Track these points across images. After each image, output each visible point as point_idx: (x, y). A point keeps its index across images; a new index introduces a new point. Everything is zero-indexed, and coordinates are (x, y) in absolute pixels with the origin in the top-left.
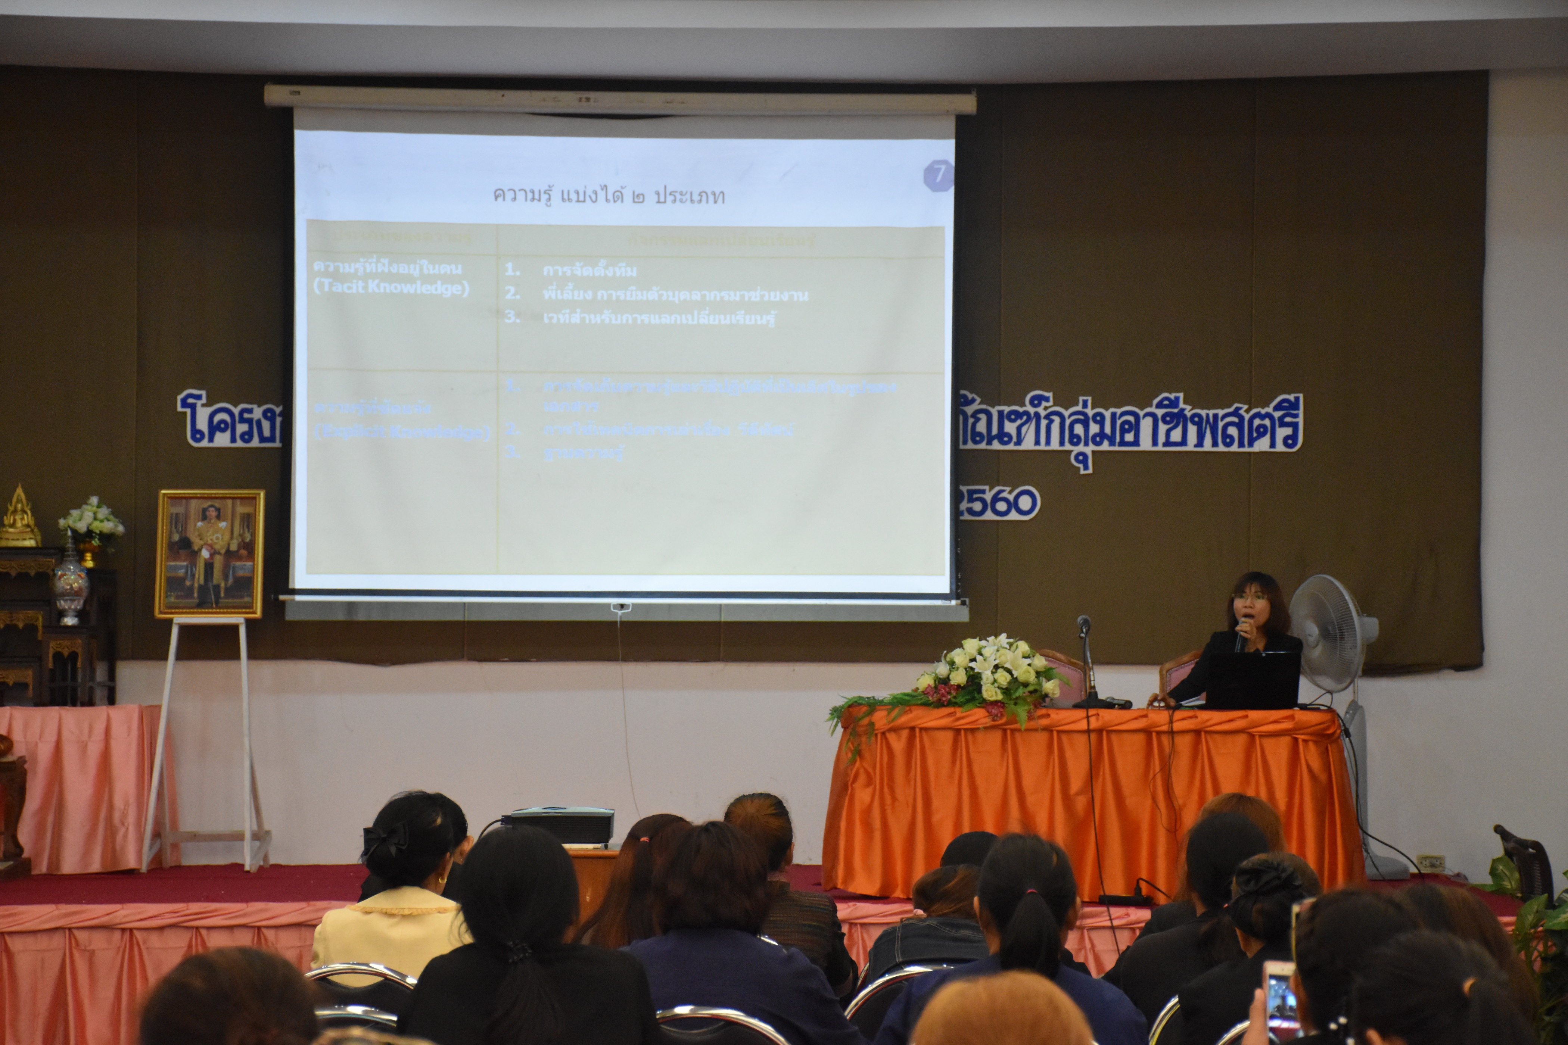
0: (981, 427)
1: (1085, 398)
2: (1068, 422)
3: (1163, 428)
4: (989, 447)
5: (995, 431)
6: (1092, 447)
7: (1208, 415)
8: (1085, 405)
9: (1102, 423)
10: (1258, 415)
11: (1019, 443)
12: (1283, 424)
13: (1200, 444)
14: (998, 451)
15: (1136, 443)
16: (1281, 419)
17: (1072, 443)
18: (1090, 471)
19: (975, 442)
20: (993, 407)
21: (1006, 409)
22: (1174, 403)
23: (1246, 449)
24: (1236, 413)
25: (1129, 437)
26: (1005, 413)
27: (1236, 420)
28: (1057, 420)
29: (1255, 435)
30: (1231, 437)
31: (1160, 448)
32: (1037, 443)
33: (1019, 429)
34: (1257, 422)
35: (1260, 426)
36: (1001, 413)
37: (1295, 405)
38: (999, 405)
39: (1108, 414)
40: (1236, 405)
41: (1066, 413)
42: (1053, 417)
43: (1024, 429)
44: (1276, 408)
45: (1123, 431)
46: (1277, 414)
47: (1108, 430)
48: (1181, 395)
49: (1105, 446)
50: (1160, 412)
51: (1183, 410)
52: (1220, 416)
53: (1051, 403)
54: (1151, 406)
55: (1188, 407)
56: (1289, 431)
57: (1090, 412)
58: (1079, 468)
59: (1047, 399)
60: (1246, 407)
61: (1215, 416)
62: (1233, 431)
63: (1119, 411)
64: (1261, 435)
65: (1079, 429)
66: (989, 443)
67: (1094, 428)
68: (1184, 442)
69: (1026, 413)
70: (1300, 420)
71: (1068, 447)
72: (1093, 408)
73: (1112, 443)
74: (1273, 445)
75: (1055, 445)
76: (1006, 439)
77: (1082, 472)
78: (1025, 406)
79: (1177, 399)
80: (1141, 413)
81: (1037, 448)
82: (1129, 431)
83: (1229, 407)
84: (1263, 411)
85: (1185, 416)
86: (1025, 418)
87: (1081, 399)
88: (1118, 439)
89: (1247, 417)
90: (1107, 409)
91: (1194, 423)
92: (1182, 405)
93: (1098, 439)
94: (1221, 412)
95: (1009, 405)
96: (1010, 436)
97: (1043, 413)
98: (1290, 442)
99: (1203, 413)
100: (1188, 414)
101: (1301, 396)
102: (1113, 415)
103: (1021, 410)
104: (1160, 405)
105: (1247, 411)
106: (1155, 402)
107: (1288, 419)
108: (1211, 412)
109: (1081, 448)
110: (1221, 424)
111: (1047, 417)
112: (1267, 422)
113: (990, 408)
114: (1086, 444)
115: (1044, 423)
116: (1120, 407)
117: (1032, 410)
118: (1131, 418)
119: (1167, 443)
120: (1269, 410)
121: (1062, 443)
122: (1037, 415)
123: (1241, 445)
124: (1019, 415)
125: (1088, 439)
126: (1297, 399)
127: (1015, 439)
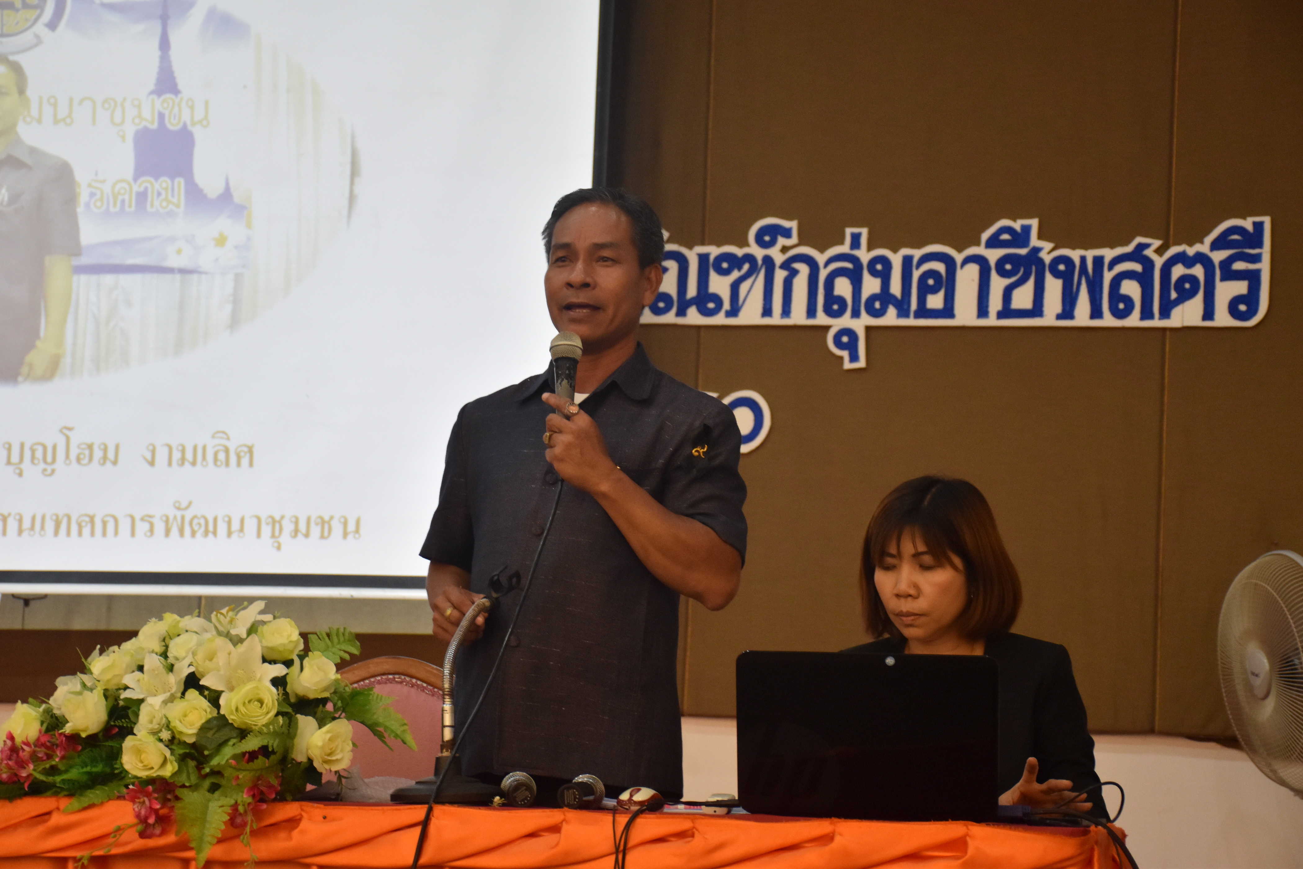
0: (669, 284)
1: (856, 230)
2: (823, 274)
3: (998, 284)
4: (681, 321)
5: (692, 291)
6: (866, 320)
7: (1083, 259)
8: (856, 242)
9: (885, 277)
10: (1181, 258)
11: (734, 311)
12: (1229, 275)
13: (1067, 312)
14: (698, 328)
15: (948, 311)
16: (1226, 264)
17: (829, 312)
18: (862, 363)
19: (657, 311)
20: (690, 247)
21: (714, 251)
22: (1021, 238)
23: (1156, 323)
24: (1137, 255)
25: (935, 301)
26: (712, 258)
27: (1137, 267)
28: (803, 269)
29: (1174, 295)
30: (1128, 301)
31: (992, 321)
32: (767, 311)
33: (735, 287)
34: (1178, 271)
35: (1183, 279)
36: (703, 259)
37: (1255, 239)
38: (703, 243)
39: (896, 260)
40: (1139, 240)
41: (821, 258)
42: (797, 266)
43: (744, 287)
44: (1216, 245)
45: (924, 291)
46: (1218, 256)
47: (896, 288)
48: (1034, 223)
49: (891, 318)
50: (993, 255)
51: (1037, 250)
52: (1107, 261)
53: (794, 240)
54: (978, 244)
55: (1047, 246)
56: (1241, 287)
57: (864, 255)
58: (841, 358)
59: (787, 233)
60: (1157, 243)
61: (1098, 261)
62: (1131, 288)
63: (917, 254)
64: (1185, 296)
65: (843, 287)
66: (681, 312)
67: (871, 285)
68: (1037, 310)
69: (750, 258)
70: (1265, 267)
71: (822, 319)
72: (870, 248)
73: (903, 312)
74: (1208, 314)
75: (798, 316)
76: (711, 305)
77: (847, 365)
78: (747, 244)
79: (1026, 230)
80: (959, 258)
81: (767, 321)
82: (934, 290)
83: (1126, 243)
84: (1191, 251)
85: (1041, 261)
86: (746, 267)
87: (849, 231)
88: (914, 305)
89: (1159, 262)
90: (895, 251)
91: (1056, 274)
92: (1034, 241)
93: (877, 305)
94: (1108, 254)
95: (719, 245)
96: (718, 300)
97: (779, 258)
98: (1243, 308)
99: (1075, 255)
100: (1047, 258)
101: (1267, 221)
102: (907, 261)
103: (739, 252)
104: (993, 242)
105: (1160, 251)
106: (985, 236)
107: (1239, 266)
108: (1090, 254)
109: (846, 321)
110: (1108, 276)
111: (786, 265)
112: (1198, 271)
113: (684, 250)
114: (856, 314)
115: (780, 275)
116: (919, 246)
117: (759, 253)
118: (940, 267)
119: (1006, 312)
120: (1204, 247)
121: (811, 312)
122: (768, 261)
123: (1146, 314)
124: (735, 262)
125: (859, 306)
126: (1259, 227)
127: (727, 306)
